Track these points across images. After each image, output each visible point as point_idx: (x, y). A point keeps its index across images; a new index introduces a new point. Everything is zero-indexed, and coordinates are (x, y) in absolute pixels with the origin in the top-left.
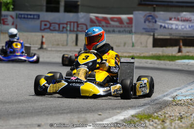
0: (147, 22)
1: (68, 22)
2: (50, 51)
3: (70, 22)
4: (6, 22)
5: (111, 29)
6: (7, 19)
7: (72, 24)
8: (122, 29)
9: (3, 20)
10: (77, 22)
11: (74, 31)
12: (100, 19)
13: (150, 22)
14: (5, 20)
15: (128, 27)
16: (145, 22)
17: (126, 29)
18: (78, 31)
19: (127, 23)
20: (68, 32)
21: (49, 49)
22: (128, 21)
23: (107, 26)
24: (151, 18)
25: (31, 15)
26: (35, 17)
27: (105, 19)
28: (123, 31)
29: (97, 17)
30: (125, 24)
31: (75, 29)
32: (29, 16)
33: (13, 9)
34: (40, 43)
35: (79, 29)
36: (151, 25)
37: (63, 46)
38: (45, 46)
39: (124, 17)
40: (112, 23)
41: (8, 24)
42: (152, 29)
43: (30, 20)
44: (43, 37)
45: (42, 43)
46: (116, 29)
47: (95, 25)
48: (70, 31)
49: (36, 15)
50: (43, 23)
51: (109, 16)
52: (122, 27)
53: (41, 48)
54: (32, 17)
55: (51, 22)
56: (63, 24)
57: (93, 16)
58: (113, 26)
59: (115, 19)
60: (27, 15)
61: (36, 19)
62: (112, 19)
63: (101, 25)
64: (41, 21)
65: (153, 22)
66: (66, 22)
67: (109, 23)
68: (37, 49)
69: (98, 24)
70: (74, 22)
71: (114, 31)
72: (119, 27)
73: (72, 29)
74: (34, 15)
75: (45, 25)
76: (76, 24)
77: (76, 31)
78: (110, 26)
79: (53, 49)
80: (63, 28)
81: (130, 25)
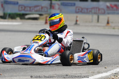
1: (93, 8)
9: (53, 6)
21: (81, 24)
27: (116, 6)
37: (90, 22)
38: (78, 23)
44: (77, 17)
50: (78, 8)
51: (118, 4)
57: (108, 4)
67: (118, 8)
70: (96, 8)
73: (95, 12)
75: (79, 9)
80: (90, 11)
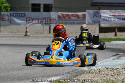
0: (95, 17)
1: (44, 18)
2: (31, 37)
3: (46, 18)
4: (4, 19)
5: (72, 22)
6: (4, 17)
7: (47, 19)
8: (79, 22)
9: (2, 17)
10: (50, 18)
11: (48, 24)
12: (65, 15)
13: (97, 17)
14: (4, 18)
15: (83, 20)
16: (94, 17)
17: (82, 22)
18: (50, 23)
19: (82, 18)
20: (44, 25)
21: (31, 36)
22: (83, 17)
23: (69, 20)
24: (97, 14)
25: (20, 14)
26: (23, 15)
27: (68, 15)
28: (80, 23)
29: (63, 15)
30: (81, 18)
31: (49, 23)
32: (19, 15)
33: (10, 10)
34: (25, 32)
35: (51, 22)
36: (97, 18)
37: (41, 33)
38: (28, 34)
39: (80, 14)
40: (72, 18)
41: (5, 20)
42: (98, 21)
43: (20, 17)
44: (27, 28)
45: (26, 32)
46: (75, 22)
47: (61, 19)
48: (45, 24)
49: (23, 14)
51: (70, 13)
52: (79, 20)
53: (26, 35)
54: (21, 15)
55: (33, 18)
56: (41, 19)
57: (60, 13)
58: (73, 20)
59: (75, 16)
60: (18, 14)
61: (23, 16)
62: (72, 15)
63: (65, 19)
64: (27, 18)
65: (99, 17)
66: (42, 18)
67: (71, 18)
68: (23, 36)
69: (63, 19)
70: (48, 18)
71: (74, 23)
72: (77, 20)
73: (47, 23)
74: (22, 14)
75: (29, 20)
76: (49, 19)
77: (49, 24)
78: (71, 20)
79: (33, 36)
80: (41, 21)
81: (84, 19)
